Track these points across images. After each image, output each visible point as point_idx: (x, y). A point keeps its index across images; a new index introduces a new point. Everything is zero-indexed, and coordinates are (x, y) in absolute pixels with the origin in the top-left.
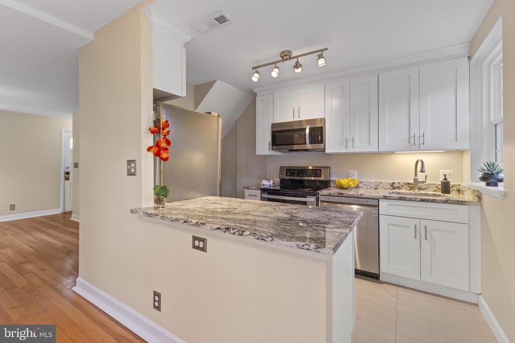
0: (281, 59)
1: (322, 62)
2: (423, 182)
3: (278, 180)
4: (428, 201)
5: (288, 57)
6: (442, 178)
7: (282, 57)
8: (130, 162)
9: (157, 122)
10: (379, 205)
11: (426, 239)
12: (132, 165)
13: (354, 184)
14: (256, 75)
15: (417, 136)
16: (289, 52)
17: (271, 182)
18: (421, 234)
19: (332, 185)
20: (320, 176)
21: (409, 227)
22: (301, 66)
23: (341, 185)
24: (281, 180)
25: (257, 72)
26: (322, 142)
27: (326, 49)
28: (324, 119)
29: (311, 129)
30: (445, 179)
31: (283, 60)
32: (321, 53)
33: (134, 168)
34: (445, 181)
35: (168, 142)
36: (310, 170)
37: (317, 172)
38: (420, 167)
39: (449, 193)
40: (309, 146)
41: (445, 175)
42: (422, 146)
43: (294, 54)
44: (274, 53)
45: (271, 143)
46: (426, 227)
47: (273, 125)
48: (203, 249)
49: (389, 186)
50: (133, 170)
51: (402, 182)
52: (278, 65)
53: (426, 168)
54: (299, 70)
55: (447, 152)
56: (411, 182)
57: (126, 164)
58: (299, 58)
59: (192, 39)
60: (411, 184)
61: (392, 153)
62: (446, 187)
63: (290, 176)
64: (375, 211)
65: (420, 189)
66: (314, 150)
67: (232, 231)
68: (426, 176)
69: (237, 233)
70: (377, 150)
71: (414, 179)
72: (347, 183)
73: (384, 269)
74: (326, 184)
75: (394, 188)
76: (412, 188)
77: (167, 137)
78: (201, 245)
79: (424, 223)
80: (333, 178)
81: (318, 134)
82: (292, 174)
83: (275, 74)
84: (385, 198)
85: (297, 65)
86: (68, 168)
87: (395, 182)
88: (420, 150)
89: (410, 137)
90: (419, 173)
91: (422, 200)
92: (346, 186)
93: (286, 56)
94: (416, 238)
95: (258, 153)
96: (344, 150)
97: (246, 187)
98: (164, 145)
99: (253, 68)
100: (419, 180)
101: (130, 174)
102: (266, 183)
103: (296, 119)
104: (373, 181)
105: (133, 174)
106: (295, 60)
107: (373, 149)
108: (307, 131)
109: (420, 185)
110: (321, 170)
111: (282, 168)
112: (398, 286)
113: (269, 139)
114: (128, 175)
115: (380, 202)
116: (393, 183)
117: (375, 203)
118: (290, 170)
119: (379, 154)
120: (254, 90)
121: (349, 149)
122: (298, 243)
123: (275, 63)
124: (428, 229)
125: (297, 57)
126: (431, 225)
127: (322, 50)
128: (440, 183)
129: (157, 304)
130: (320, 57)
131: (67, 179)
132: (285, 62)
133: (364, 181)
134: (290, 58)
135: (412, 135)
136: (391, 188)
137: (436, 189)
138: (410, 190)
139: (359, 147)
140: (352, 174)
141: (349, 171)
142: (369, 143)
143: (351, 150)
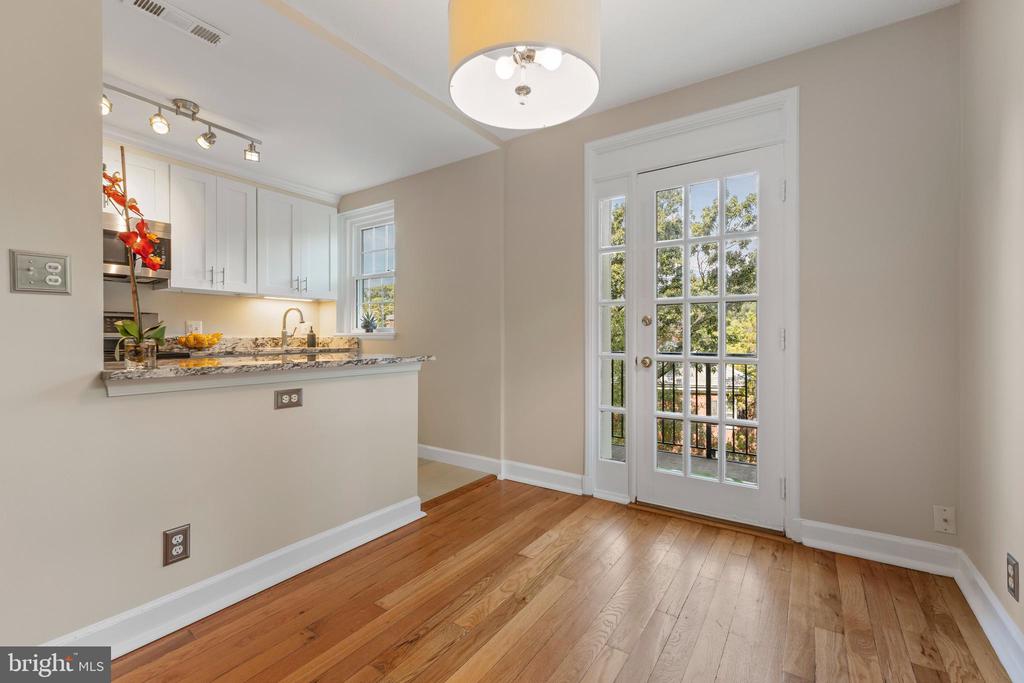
0: (174, 107)
2: (291, 336)
7: (179, 107)
15: (300, 279)
26: (166, 266)
31: (178, 113)
33: (60, 274)
34: (312, 333)
42: (304, 292)
49: (252, 343)
50: (56, 280)
51: (266, 337)
56: (275, 337)
60: (277, 339)
68: (296, 328)
70: (256, 292)
71: (282, 332)
75: (258, 346)
85: (211, 139)
87: (258, 337)
89: (291, 280)
90: (287, 325)
96: (206, 286)
100: (287, 333)
109: (288, 340)
116: (257, 339)
123: (157, 106)
125: (210, 124)
128: (305, 336)
130: (251, 149)
134: (194, 117)
136: (254, 345)
139: (232, 285)
140: (194, 327)
141: (189, 323)
142: (245, 282)
143: (218, 287)
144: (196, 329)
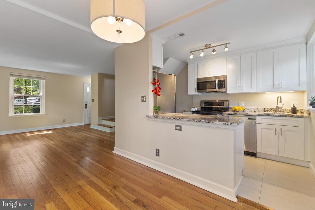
0: (205, 48)
1: (227, 49)
2: (281, 108)
3: (199, 108)
4: (282, 116)
5: (209, 47)
6: (292, 106)
7: (206, 47)
8: (143, 97)
9: (154, 79)
10: (256, 119)
11: (281, 135)
12: (145, 98)
13: (242, 109)
14: (192, 56)
15: (277, 84)
16: (210, 44)
17: (196, 109)
18: (279, 132)
19: (230, 110)
20: (223, 105)
21: (272, 129)
22: (215, 51)
23: (235, 110)
24: (201, 107)
25: (192, 54)
26: (224, 87)
27: (229, 43)
28: (226, 76)
29: (219, 81)
30: (294, 106)
31: (206, 48)
32: (226, 45)
33: (145, 99)
34: (294, 107)
35: (160, 88)
36: (217, 102)
37: (222, 103)
38: (279, 100)
39: (296, 113)
40: (217, 89)
41: (294, 104)
42: (280, 89)
43: (212, 45)
44: (202, 45)
45: (196, 88)
46: (281, 129)
47: (198, 79)
48: (180, 130)
49: (262, 110)
50: (145, 100)
51: (269, 108)
52: (203, 50)
53: (282, 100)
54: (215, 53)
55: (295, 92)
56: (274, 108)
57: (141, 97)
58: (215, 47)
59: (166, 43)
60: (275, 109)
61: (264, 93)
62: (294, 110)
63: (206, 105)
64: (254, 121)
65: (280, 111)
66: (220, 92)
67: (196, 121)
68: (283, 105)
69: (198, 121)
70: (255, 91)
71: (276, 106)
72: (239, 109)
73: (259, 150)
74: (227, 109)
75: (265, 111)
76: (275, 111)
77: (159, 86)
78: (179, 128)
79: (280, 127)
80: (230, 107)
81: (222, 84)
82: (208, 105)
83: (202, 55)
84: (260, 115)
85: (214, 51)
86: (86, 102)
87: (266, 108)
88: (279, 91)
89: (273, 85)
90: (279, 103)
91: (279, 116)
92: (238, 110)
93: (208, 46)
94: (276, 134)
95: (189, 93)
96: (237, 92)
97: (184, 110)
98: (158, 89)
99: (190, 52)
100: (279, 107)
101: (143, 101)
102: (193, 109)
103: (210, 76)
104: (253, 108)
105: (145, 102)
106: (213, 48)
107: (253, 90)
108: (217, 82)
109: (280, 109)
110: (223, 102)
111: (201, 101)
112: (266, 159)
113: (195, 86)
114: (142, 102)
115: (257, 117)
116: (265, 109)
117: (254, 117)
118: (206, 102)
119: (257, 93)
120: (187, 61)
121: (240, 91)
122: (224, 122)
123: (202, 50)
124: (283, 130)
125: (214, 47)
126: (284, 128)
127: (227, 44)
128: (291, 109)
129: (157, 154)
130: (226, 47)
131: (86, 108)
132: (207, 49)
133: (248, 108)
134: (210, 47)
135: (275, 83)
136: (264, 111)
137: (288, 111)
138: (274, 112)
139: (245, 90)
140: (241, 104)
141: (240, 103)
142: (251, 88)
143: (241, 91)
144: (242, 105)
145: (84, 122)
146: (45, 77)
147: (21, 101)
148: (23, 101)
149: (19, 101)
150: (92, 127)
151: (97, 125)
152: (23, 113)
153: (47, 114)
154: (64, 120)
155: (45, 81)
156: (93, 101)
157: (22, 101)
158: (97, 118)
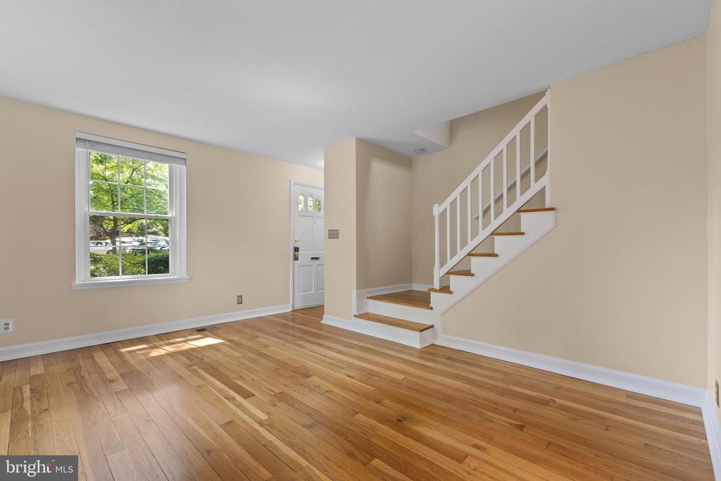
86: (296, 240)
131: (296, 258)
145: (291, 303)
146: (183, 156)
147: (101, 244)
148: (106, 245)
149: (99, 245)
150: (327, 320)
151: (355, 316)
152: (117, 274)
153: (191, 279)
154: (239, 297)
155: (184, 167)
156: (333, 234)
157: (104, 244)
158: (354, 292)
